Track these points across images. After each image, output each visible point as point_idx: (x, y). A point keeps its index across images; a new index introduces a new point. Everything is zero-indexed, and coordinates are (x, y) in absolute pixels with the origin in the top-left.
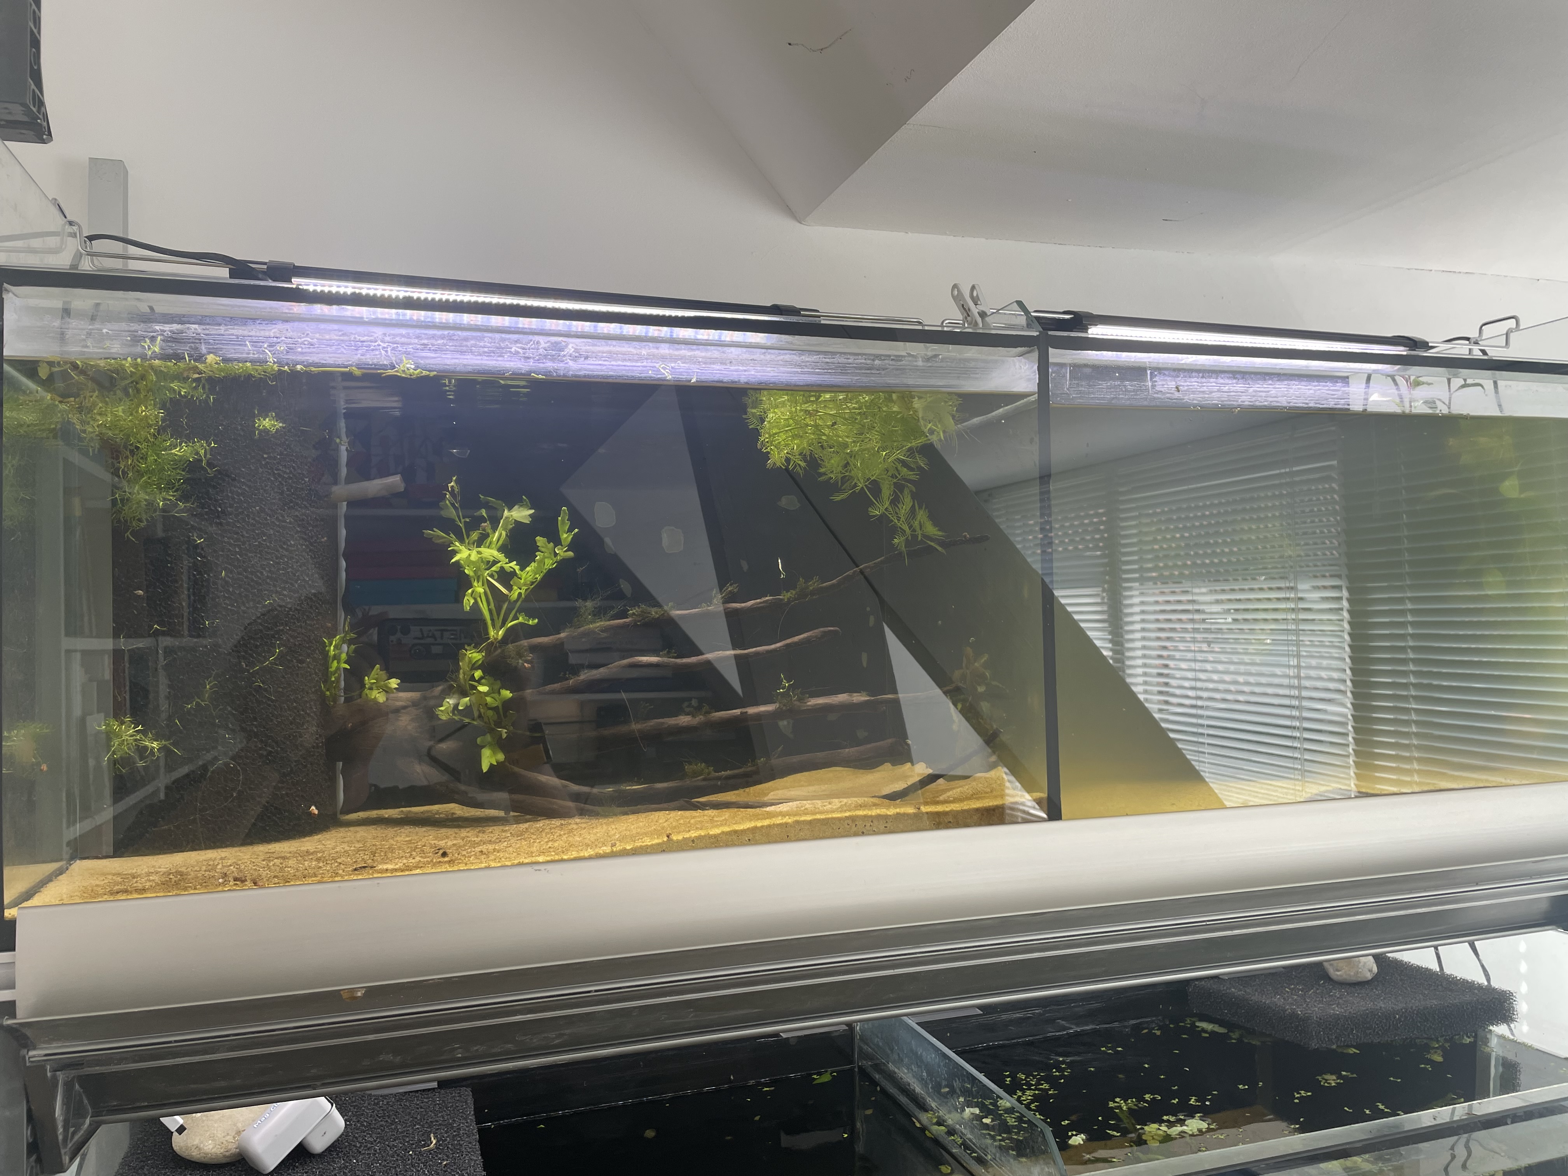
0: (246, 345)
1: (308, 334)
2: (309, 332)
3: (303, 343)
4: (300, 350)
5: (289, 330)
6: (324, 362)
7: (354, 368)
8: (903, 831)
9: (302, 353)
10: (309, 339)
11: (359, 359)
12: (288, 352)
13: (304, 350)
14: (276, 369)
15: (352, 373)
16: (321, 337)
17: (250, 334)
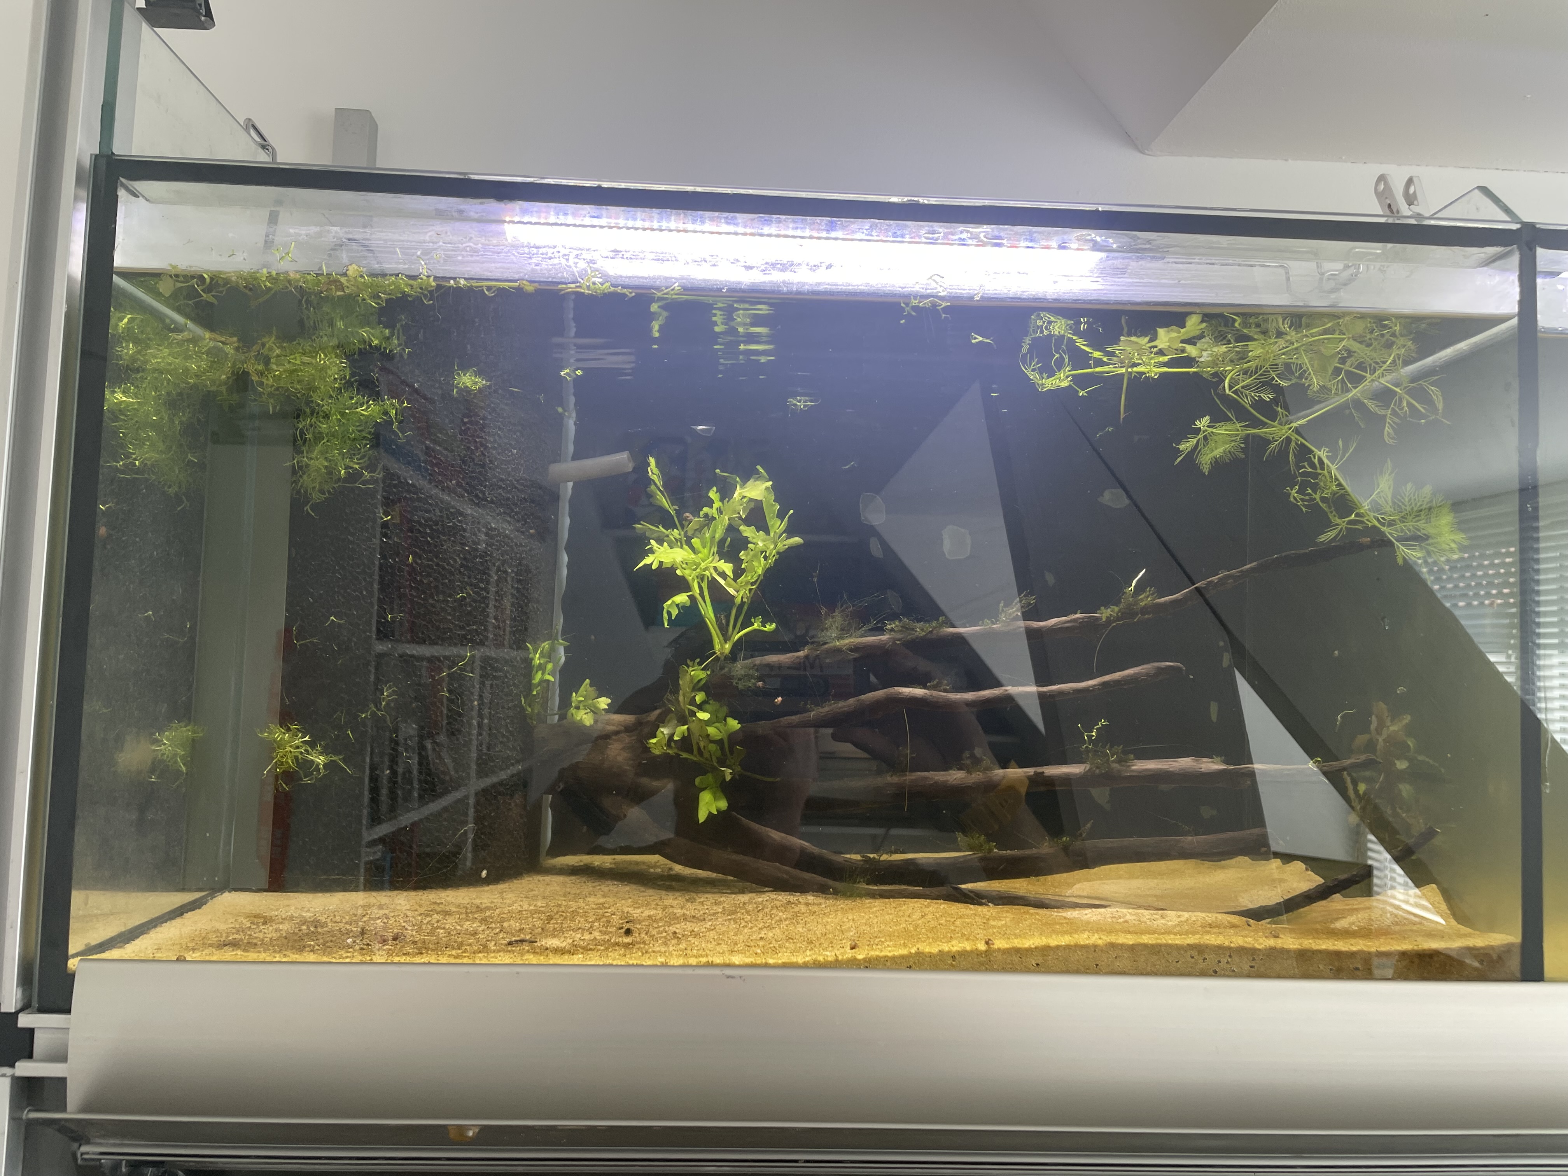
0: (396, 253)
1: (471, 238)
2: (473, 236)
3: (464, 249)
4: (460, 258)
5: (449, 234)
6: (490, 274)
7: (524, 282)
8: (1279, 976)
9: (462, 262)
10: (471, 244)
11: (533, 270)
12: (445, 261)
13: (466, 259)
14: (434, 284)
15: (522, 289)
16: (487, 242)
17: (402, 238)
